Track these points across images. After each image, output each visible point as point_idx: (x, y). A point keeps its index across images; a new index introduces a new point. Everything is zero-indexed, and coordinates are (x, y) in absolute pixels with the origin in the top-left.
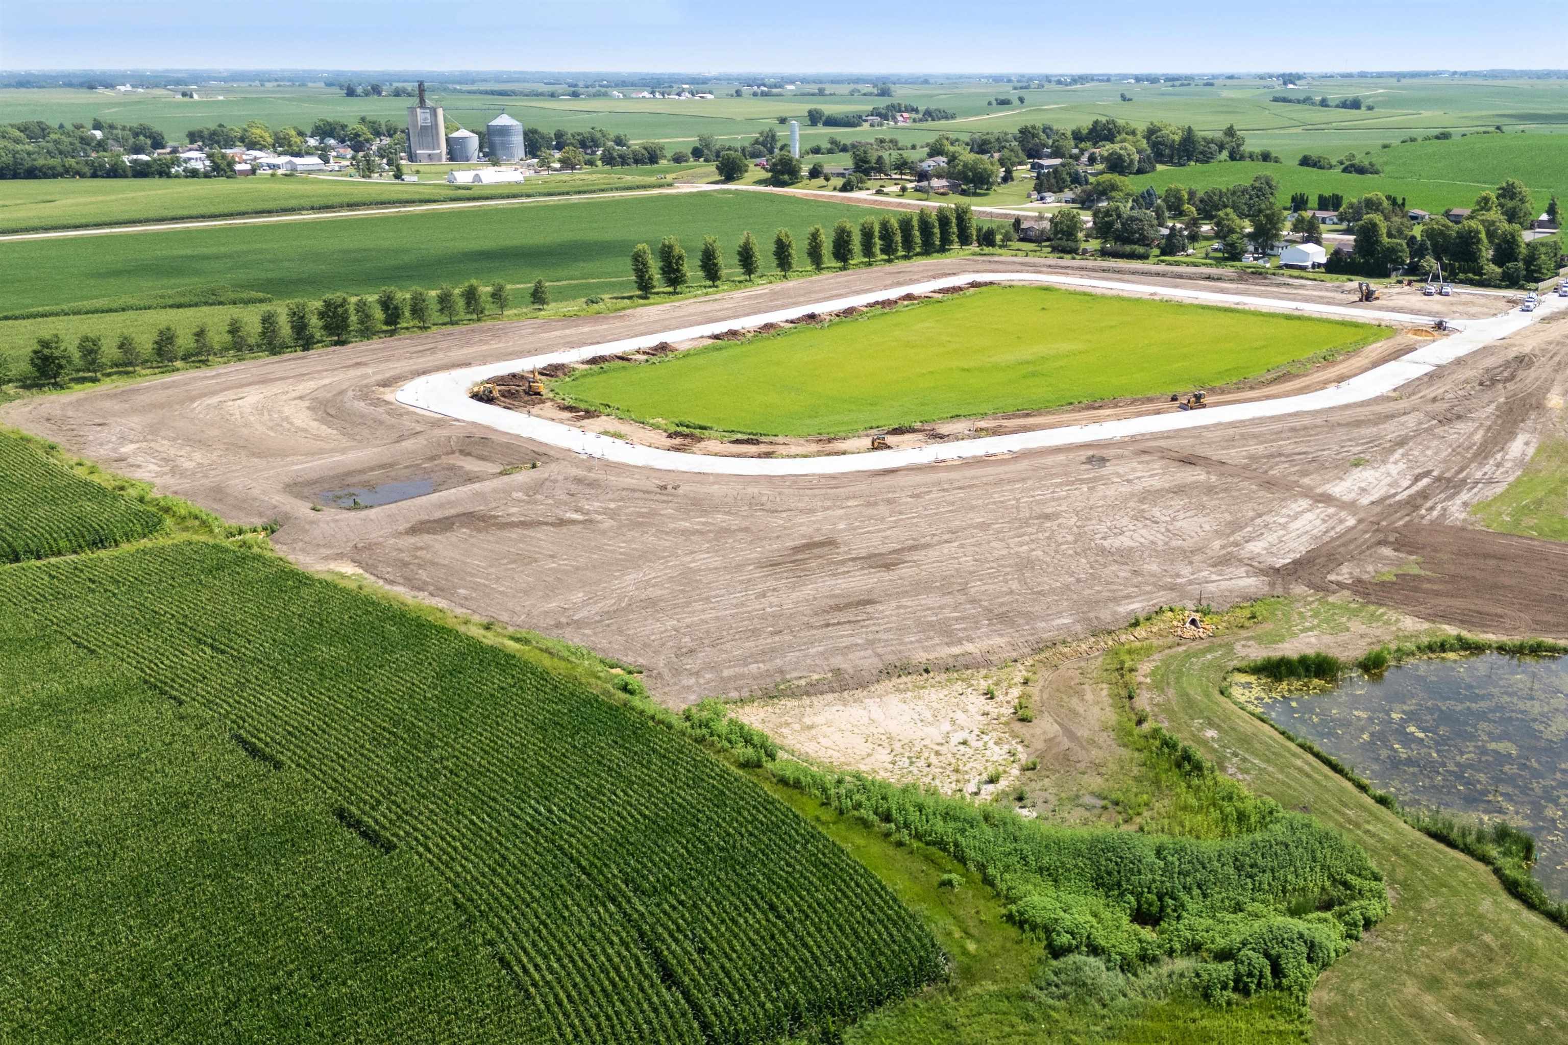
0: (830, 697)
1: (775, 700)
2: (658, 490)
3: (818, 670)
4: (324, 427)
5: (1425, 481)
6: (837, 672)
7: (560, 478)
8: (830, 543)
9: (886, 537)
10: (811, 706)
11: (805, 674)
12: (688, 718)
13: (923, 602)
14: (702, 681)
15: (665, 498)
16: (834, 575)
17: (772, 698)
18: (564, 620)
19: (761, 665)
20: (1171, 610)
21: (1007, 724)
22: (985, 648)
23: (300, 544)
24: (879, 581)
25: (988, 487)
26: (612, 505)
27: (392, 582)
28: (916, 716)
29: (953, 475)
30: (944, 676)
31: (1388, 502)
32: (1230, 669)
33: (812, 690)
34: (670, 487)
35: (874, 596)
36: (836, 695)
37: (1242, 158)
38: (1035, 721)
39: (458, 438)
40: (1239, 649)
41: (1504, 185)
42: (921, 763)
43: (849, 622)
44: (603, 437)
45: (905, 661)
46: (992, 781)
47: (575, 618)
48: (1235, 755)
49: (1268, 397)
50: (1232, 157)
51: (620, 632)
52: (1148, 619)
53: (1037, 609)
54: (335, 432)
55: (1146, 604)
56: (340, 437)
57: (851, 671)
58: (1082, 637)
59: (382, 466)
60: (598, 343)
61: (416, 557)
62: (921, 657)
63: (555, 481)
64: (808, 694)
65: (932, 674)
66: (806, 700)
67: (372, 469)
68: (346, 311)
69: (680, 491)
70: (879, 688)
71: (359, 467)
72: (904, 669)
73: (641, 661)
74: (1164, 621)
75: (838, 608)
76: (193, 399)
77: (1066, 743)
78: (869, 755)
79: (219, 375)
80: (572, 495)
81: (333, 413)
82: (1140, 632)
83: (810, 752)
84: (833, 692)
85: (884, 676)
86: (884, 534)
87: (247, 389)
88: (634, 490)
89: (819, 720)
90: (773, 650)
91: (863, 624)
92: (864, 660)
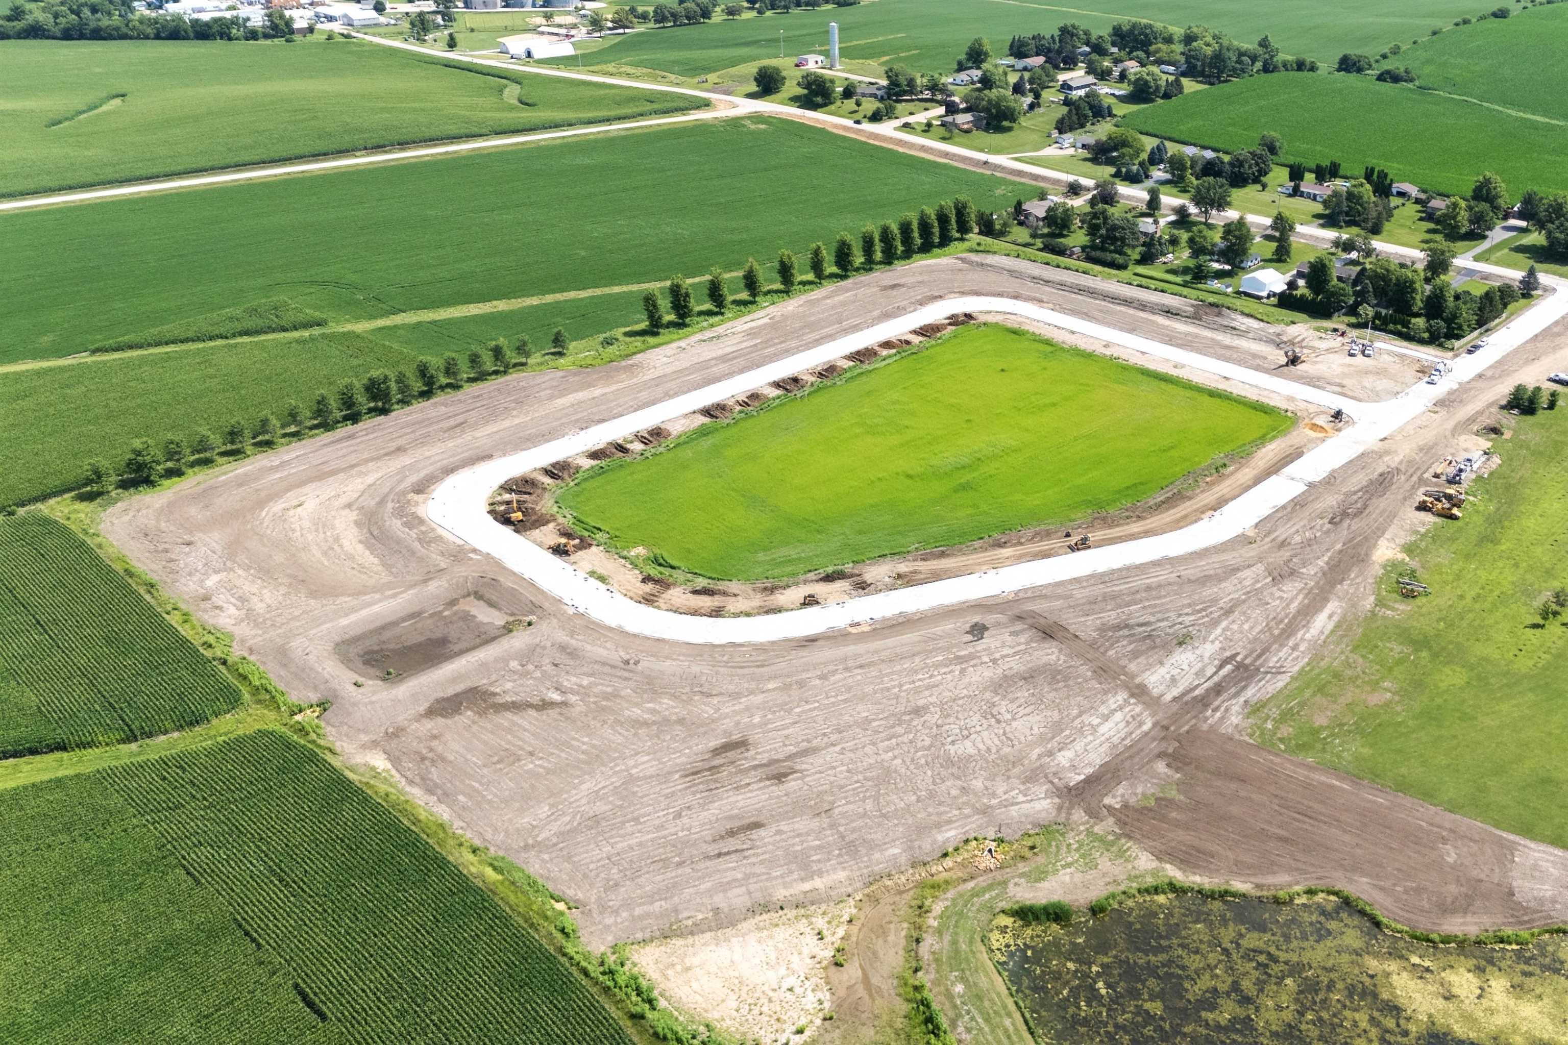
0: (708, 935)
1: (669, 940)
2: (622, 665)
3: (703, 909)
4: (367, 553)
5: (1229, 667)
6: (716, 911)
7: (549, 644)
8: (742, 744)
9: (787, 737)
10: (693, 946)
11: (692, 914)
12: (602, 964)
13: (796, 826)
14: (619, 920)
15: (626, 674)
16: (737, 788)
17: (666, 937)
18: (530, 841)
19: (663, 903)
20: (976, 839)
21: (825, 968)
22: (829, 884)
23: (345, 727)
24: (770, 798)
25: (883, 666)
26: (585, 682)
27: (411, 782)
28: (764, 959)
29: (860, 648)
30: (794, 912)
31: (1185, 699)
32: (998, 910)
33: (696, 929)
34: (632, 662)
35: (760, 819)
36: (713, 934)
37: (1275, 69)
38: (846, 965)
39: (473, 578)
40: (1012, 890)
41: (1481, 178)
42: (756, 1011)
43: (736, 851)
44: (592, 580)
45: (767, 898)
46: (800, 1032)
47: (539, 839)
48: (968, 1012)
49: (1147, 533)
50: (1266, 69)
51: (569, 858)
52: (956, 849)
53: (878, 836)
54: (376, 561)
55: (960, 831)
56: (380, 568)
57: (726, 910)
58: (903, 869)
59: (412, 616)
60: (603, 421)
61: (431, 750)
62: (781, 894)
63: (544, 648)
64: (692, 933)
65: (785, 911)
66: (690, 940)
67: (404, 620)
68: (388, 388)
69: (640, 667)
70: (745, 926)
71: (393, 618)
72: (766, 908)
73: (580, 895)
74: (967, 851)
75: (732, 833)
76: (261, 504)
77: (861, 991)
78: (723, 1001)
79: (283, 464)
80: (556, 665)
81: (375, 533)
82: (948, 862)
83: (684, 997)
84: (711, 931)
85: (750, 914)
86: (786, 732)
87: (307, 489)
88: (604, 664)
89: (696, 961)
90: (675, 885)
91: (746, 853)
92: (738, 898)
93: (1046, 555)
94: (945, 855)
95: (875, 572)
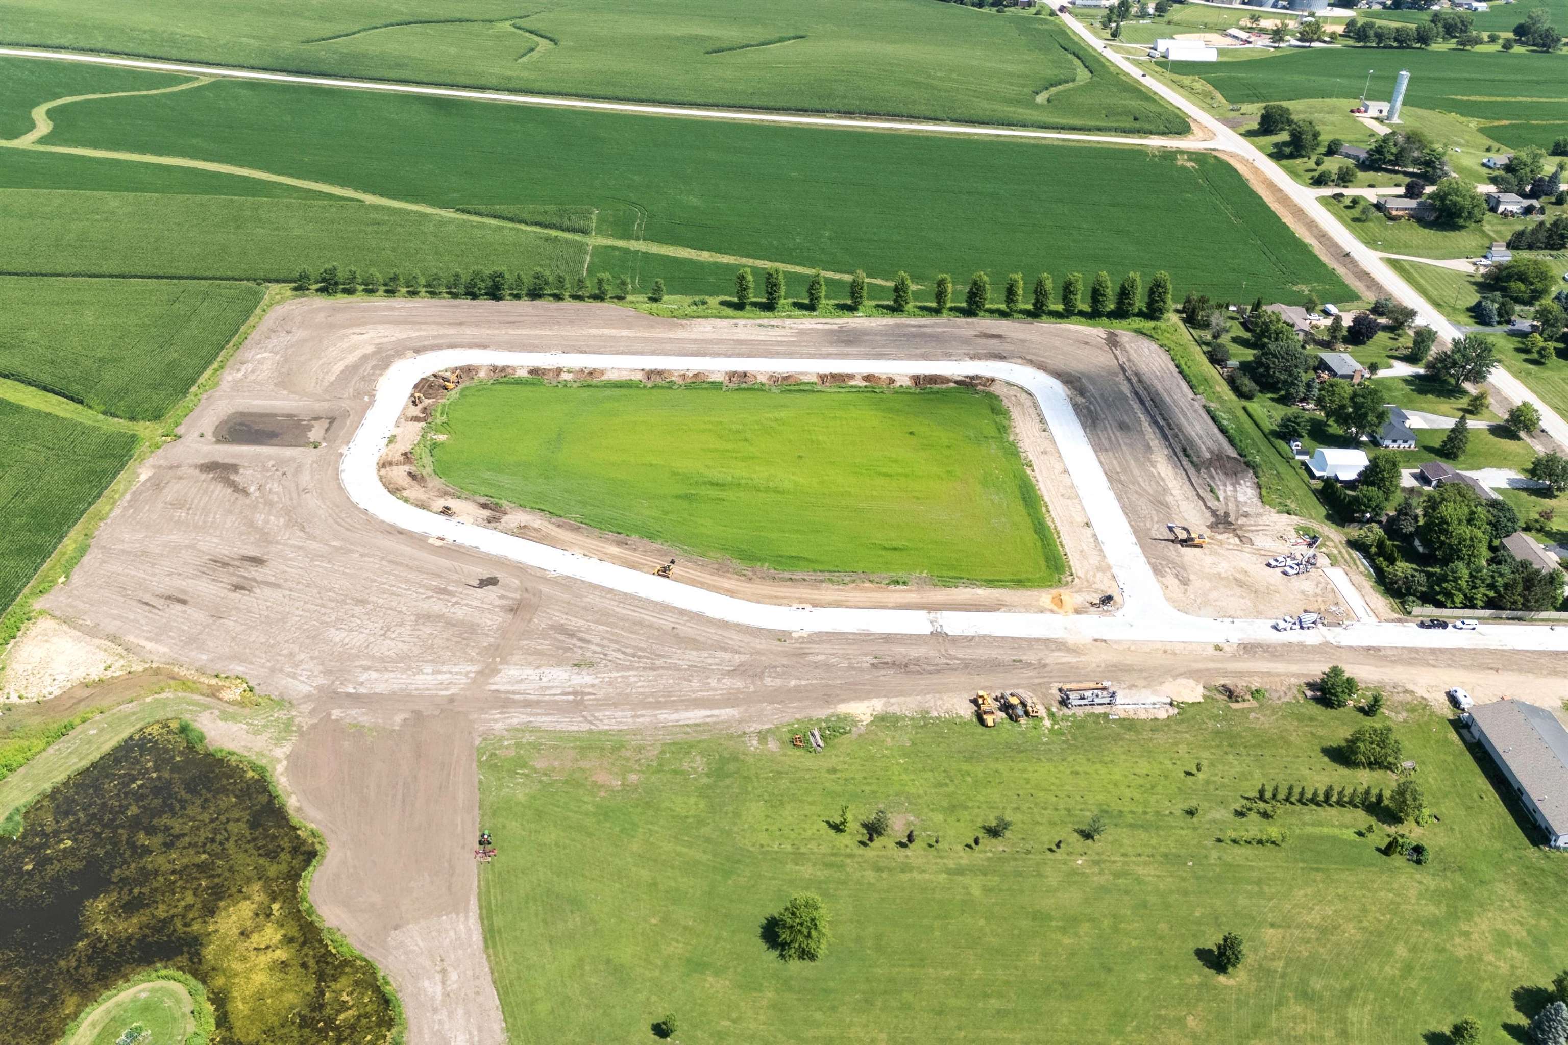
0: (78, 633)
3: (94, 620)
5: (570, 698)
8: (261, 562)
10: (67, 633)
11: (88, 619)
13: (196, 615)
14: (65, 601)
15: (295, 496)
16: (214, 580)
17: (65, 622)
20: (243, 680)
21: (80, 684)
24: (215, 594)
28: (74, 660)
30: (121, 651)
33: (78, 627)
35: (191, 601)
36: (81, 634)
38: (90, 689)
39: (344, 409)
40: (205, 714)
43: (153, 607)
45: (121, 636)
46: (21, 698)
51: (104, 563)
52: (227, 678)
53: (213, 645)
56: (326, 384)
58: (192, 668)
59: (288, 415)
64: (74, 628)
66: (69, 630)
67: (282, 415)
70: (95, 641)
71: (278, 411)
73: (78, 581)
74: (231, 682)
75: (168, 598)
77: (69, 704)
82: (214, 681)
85: (106, 637)
86: (288, 570)
89: (56, 641)
91: (154, 611)
92: (112, 626)
93: (633, 566)
94: (217, 676)
95: (517, 517)
